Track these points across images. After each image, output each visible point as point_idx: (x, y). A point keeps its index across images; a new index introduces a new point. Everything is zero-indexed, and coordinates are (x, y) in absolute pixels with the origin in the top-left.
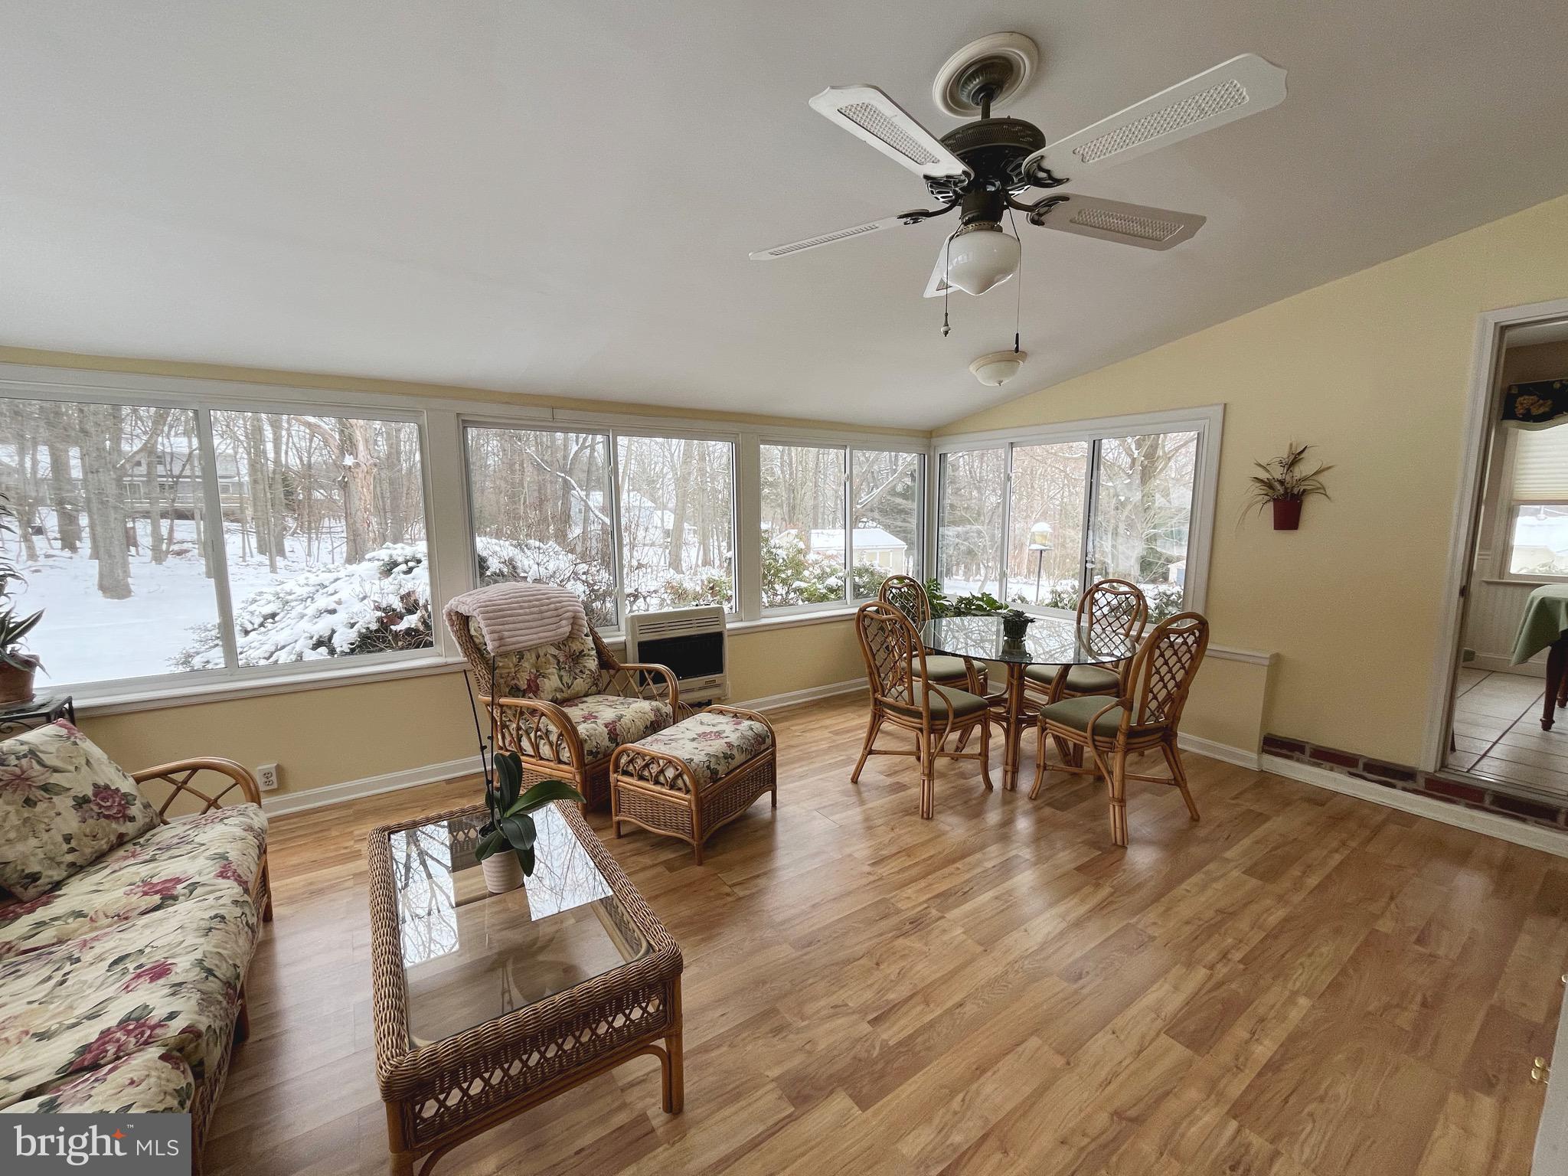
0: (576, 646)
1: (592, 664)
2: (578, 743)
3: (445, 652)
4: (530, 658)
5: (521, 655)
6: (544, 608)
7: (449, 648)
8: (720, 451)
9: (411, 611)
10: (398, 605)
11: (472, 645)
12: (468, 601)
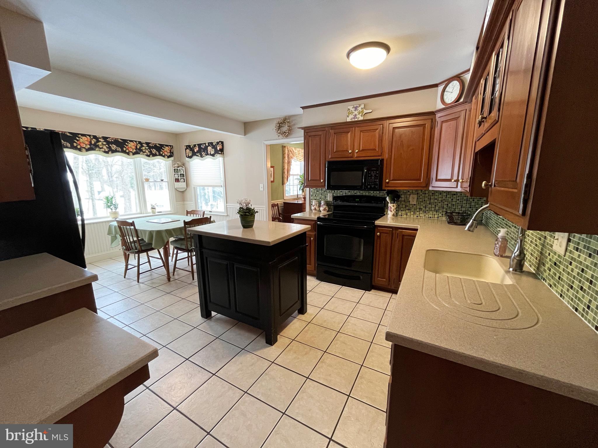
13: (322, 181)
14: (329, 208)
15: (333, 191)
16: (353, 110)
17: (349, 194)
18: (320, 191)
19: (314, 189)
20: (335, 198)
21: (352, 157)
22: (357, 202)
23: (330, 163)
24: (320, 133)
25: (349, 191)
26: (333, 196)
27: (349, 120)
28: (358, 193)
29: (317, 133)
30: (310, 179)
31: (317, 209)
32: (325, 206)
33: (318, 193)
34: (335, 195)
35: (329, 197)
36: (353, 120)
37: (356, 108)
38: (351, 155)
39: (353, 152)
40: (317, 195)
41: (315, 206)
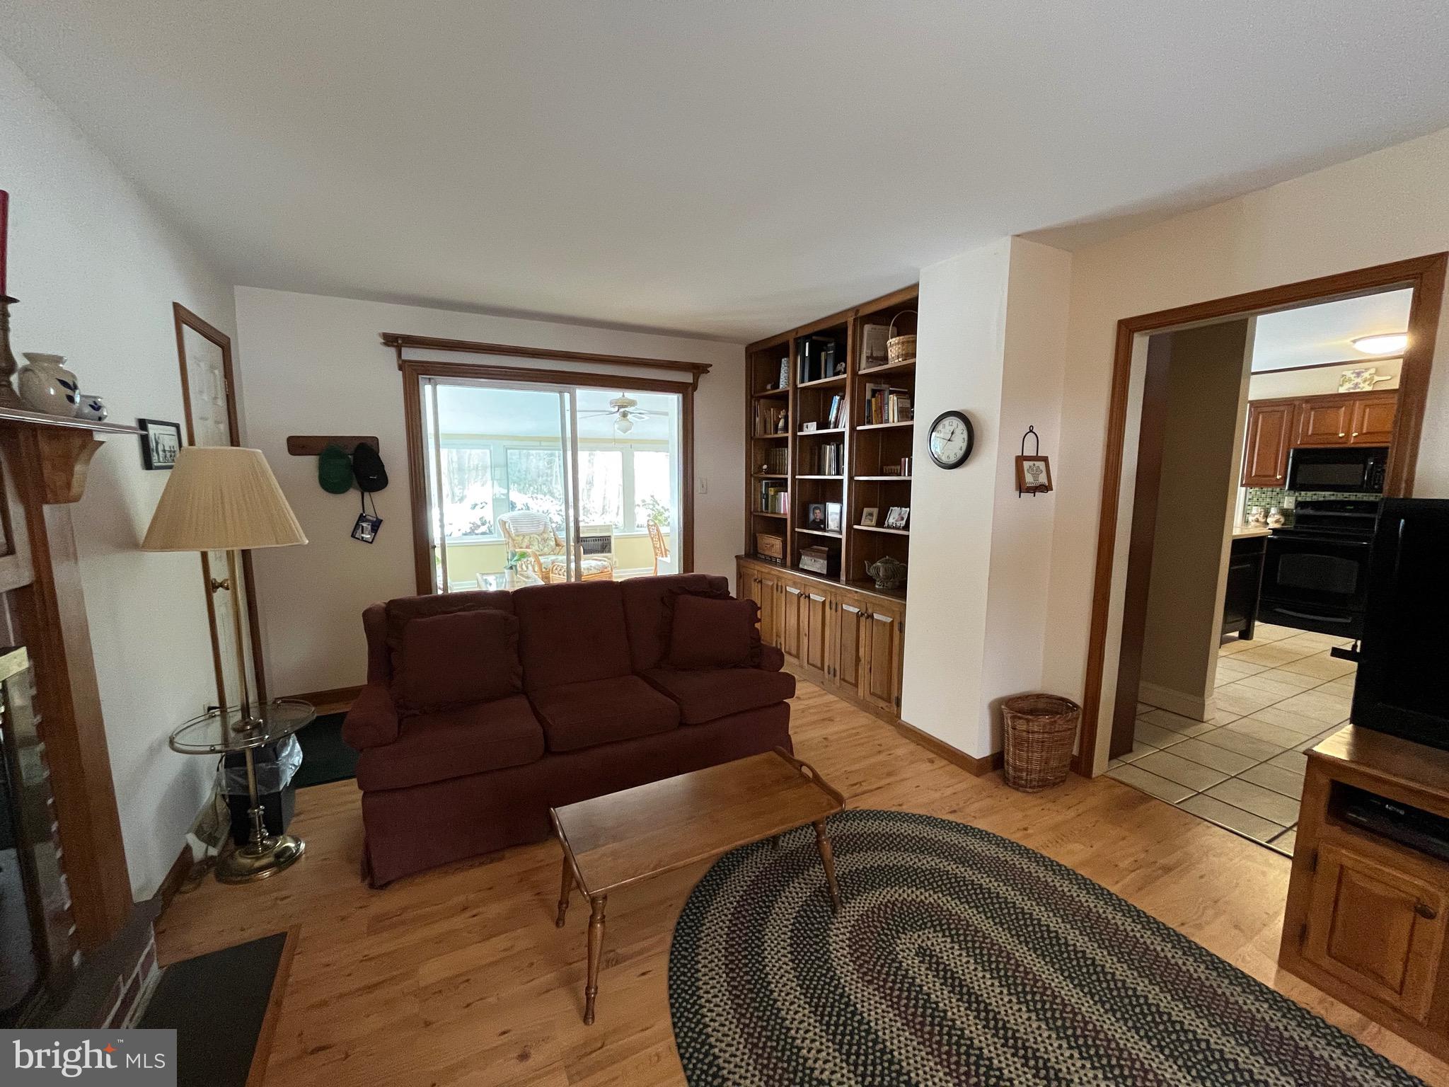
0: (546, 536)
1: (553, 543)
2: (540, 565)
3: (499, 536)
4: (528, 538)
5: (524, 536)
6: (534, 520)
7: (500, 535)
8: (617, 455)
9: (483, 524)
10: (479, 523)
11: (507, 532)
12: (505, 516)
13: (1278, 477)
14: (1285, 520)
15: (1297, 494)
16: (1352, 376)
17: (1333, 498)
18: (1269, 493)
19: (1257, 489)
20: (1299, 504)
21: (1345, 443)
22: (1350, 511)
23: (1298, 452)
24: (1282, 408)
25: (1332, 493)
26: (1296, 501)
27: (1342, 390)
28: (1353, 497)
29: (1276, 408)
30: (1253, 474)
31: (1262, 520)
32: (1278, 517)
33: (1263, 495)
34: (1299, 499)
35: (1289, 502)
36: (1352, 391)
37: (1358, 374)
38: (1344, 440)
39: (1348, 434)
40: (1260, 499)
41: (1257, 516)
